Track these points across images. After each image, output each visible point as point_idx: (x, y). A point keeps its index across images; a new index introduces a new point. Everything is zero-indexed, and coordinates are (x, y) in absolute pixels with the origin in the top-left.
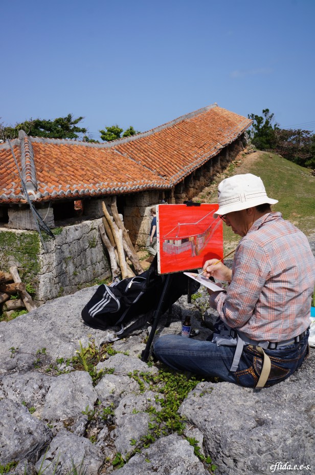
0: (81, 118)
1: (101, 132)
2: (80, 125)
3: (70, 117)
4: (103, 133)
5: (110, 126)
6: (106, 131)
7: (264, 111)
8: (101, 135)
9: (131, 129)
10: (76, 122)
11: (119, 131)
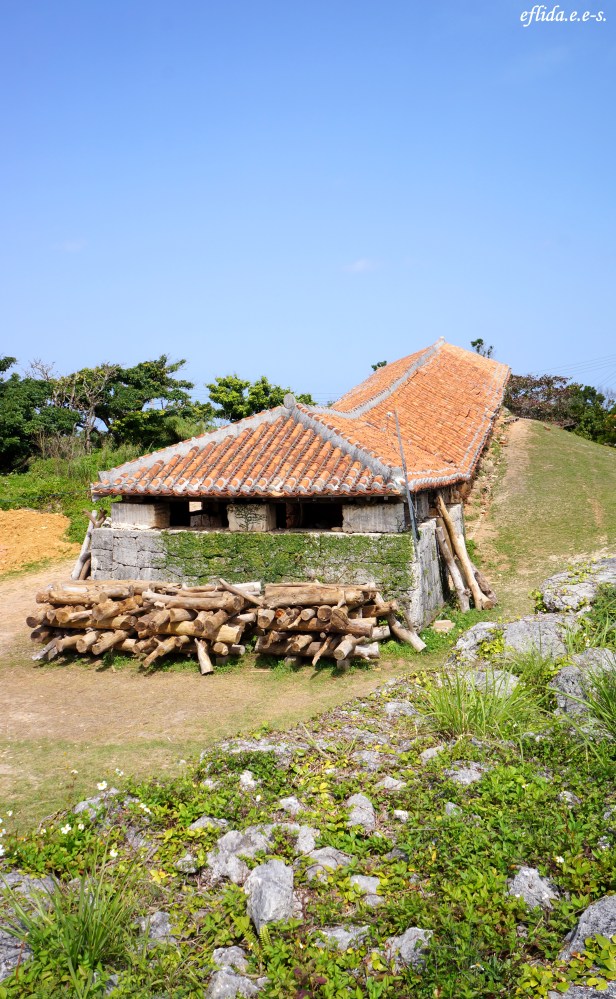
0: (183, 362)
1: (209, 387)
2: (177, 376)
3: (164, 360)
4: (214, 390)
5: (223, 376)
6: (216, 384)
7: (474, 344)
8: (209, 392)
9: (263, 382)
10: (173, 369)
11: (244, 385)
